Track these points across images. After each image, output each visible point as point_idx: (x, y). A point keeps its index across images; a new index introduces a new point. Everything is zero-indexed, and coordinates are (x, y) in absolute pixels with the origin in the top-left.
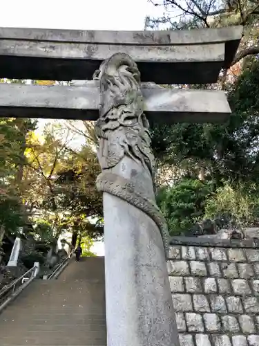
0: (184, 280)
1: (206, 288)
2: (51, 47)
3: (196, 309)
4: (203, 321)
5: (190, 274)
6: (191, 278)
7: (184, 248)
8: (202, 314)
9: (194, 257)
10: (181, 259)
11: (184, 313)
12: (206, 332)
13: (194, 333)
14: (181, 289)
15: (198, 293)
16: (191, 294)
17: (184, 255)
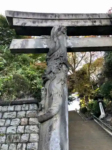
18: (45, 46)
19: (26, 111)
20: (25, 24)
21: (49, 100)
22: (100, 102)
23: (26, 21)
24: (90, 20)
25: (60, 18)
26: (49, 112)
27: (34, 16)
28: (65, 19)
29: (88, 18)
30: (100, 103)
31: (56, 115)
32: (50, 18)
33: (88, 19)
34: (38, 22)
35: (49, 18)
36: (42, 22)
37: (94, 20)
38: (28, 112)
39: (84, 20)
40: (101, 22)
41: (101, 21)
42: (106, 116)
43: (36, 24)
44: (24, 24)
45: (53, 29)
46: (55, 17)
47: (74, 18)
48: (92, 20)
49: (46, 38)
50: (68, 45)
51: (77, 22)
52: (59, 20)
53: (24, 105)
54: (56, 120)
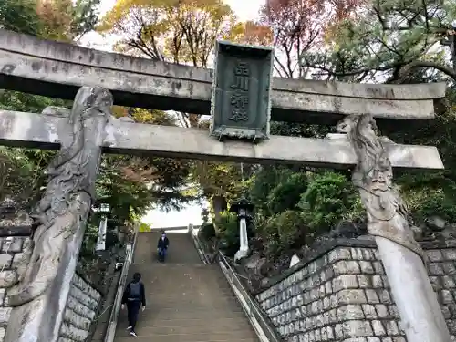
0: (357, 278)
1: (375, 284)
2: (306, 99)
3: (369, 301)
4: (376, 310)
5: (361, 273)
6: (362, 276)
7: (353, 250)
8: (374, 305)
9: (361, 258)
10: (352, 259)
11: (361, 305)
12: (379, 319)
13: (370, 320)
14: (356, 285)
15: (369, 288)
16: (364, 289)
17: (354, 255)
18: (53, 138)
19: (13, 253)
20: (12, 67)
21: (34, 267)
22: (242, 217)
23: (15, 58)
24: (168, 80)
25: (102, 65)
26: (27, 291)
27: (37, 49)
28: (113, 70)
29: (165, 74)
30: (243, 222)
31: (39, 296)
32: (78, 61)
33: (166, 77)
34: (46, 67)
35: (75, 59)
36: (55, 70)
37: (178, 81)
38: (18, 256)
39: (157, 78)
40: (191, 89)
41: (192, 86)
42: (250, 254)
43: (40, 71)
44: (8, 68)
45: (79, 92)
46: (92, 58)
47: (134, 69)
48: (173, 80)
49: (60, 114)
50: (106, 140)
51: (140, 82)
52: (100, 69)
53: (9, 238)
54: (38, 305)
